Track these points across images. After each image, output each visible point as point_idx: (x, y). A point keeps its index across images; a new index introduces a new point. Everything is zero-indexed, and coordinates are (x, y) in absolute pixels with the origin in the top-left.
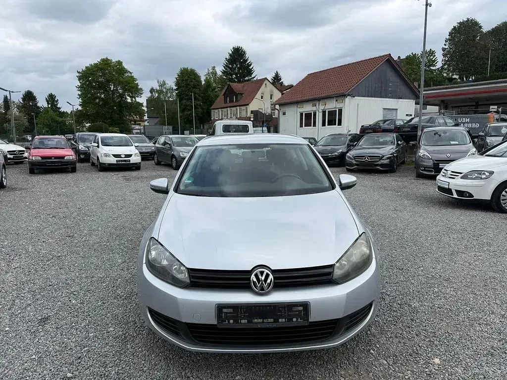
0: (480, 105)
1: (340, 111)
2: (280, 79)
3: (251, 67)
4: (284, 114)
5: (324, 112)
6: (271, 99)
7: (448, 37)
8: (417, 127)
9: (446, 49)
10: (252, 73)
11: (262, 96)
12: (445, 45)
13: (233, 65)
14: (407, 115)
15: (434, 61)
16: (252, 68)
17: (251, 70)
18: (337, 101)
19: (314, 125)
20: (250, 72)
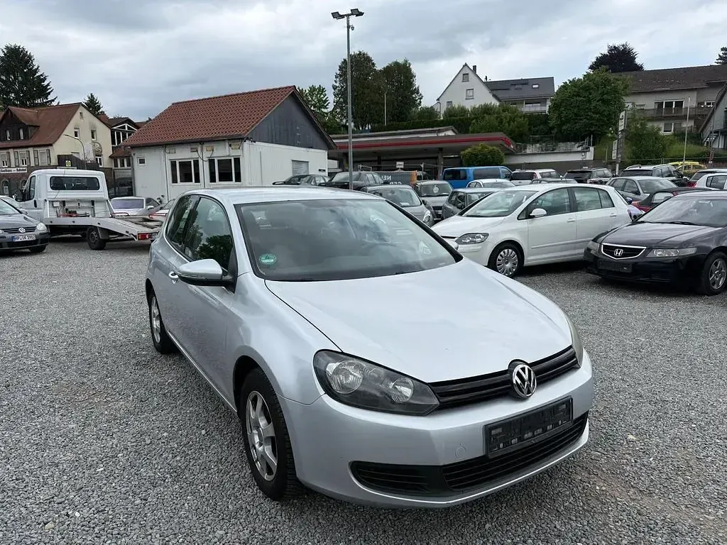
0: (383, 160)
1: (237, 161)
2: (99, 108)
3: (46, 83)
4: (142, 161)
5: (211, 162)
6: (93, 137)
7: (338, 72)
8: (348, 185)
9: (337, 87)
10: (49, 93)
11: (76, 133)
12: (336, 81)
13: (8, 76)
14: (320, 170)
15: (326, 101)
16: (48, 85)
17: (46, 88)
18: (230, 145)
19: (197, 180)
20: (44, 91)
